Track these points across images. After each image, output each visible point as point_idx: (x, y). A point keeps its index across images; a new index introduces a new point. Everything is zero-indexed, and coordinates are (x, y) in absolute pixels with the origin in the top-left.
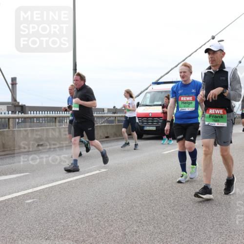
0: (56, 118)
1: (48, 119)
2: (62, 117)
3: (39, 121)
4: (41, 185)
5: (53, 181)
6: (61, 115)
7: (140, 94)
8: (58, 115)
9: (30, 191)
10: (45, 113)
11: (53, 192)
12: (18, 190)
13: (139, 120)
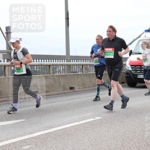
0: (50, 66)
1: (42, 67)
2: (56, 65)
3: (34, 68)
4: (37, 132)
5: (49, 128)
6: (55, 63)
7: (133, 42)
8: (52, 63)
9: (27, 137)
10: (39, 62)
11: (49, 139)
12: (15, 136)
13: (132, 68)
